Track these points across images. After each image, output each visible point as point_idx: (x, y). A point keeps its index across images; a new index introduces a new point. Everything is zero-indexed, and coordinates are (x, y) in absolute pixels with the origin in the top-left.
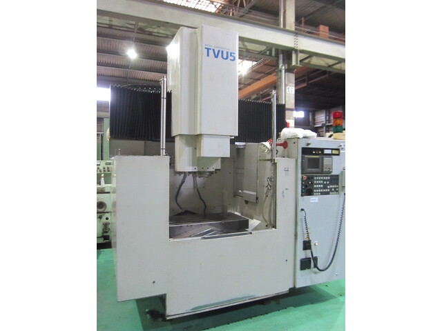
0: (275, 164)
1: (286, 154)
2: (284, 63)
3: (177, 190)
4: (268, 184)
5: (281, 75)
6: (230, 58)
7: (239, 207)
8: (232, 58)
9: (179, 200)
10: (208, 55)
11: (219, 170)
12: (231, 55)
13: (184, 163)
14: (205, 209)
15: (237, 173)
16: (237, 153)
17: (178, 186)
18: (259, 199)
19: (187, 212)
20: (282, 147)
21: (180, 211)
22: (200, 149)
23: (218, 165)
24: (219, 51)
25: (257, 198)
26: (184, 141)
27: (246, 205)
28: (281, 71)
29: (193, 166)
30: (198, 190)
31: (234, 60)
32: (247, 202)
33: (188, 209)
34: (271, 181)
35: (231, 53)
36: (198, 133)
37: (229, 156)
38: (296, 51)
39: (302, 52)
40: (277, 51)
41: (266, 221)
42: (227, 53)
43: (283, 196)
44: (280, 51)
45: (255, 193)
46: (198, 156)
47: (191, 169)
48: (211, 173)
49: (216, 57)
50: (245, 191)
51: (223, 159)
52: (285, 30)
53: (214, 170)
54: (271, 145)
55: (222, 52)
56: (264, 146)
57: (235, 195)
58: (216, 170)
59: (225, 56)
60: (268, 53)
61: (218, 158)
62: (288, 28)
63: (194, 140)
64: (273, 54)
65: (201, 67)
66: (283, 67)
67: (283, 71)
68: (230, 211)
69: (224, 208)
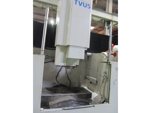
0: (110, 65)
1: (115, 60)
2: (107, 25)
3: (57, 74)
4: (104, 76)
5: (106, 30)
6: (87, 7)
7: (87, 84)
8: (89, 7)
9: (58, 79)
10: (76, 4)
11: (78, 66)
12: (88, 6)
13: (59, 60)
14: (70, 84)
15: (87, 68)
16: (88, 58)
17: (58, 72)
18: (98, 82)
19: (61, 85)
20: (113, 56)
21: (58, 84)
22: (68, 54)
23: (77, 63)
24: (82, 3)
25: (97, 82)
26: (60, 49)
27: (91, 84)
28: (106, 28)
29: (64, 62)
30: (67, 74)
31: (90, 8)
32: (91, 83)
33: (62, 84)
34: (106, 74)
35: (88, 5)
36: (67, 45)
37: (84, 59)
38: (112, 21)
39: (115, 22)
40: (105, 21)
41: (102, 96)
42: (86, 4)
43: (114, 84)
44: (106, 21)
45: (96, 79)
46: (67, 57)
47: (62, 64)
48: (74, 67)
49: (80, 5)
50: (90, 77)
51: (81, 60)
52: (108, 13)
53: (75, 66)
54: (108, 54)
55: (84, 3)
56: (104, 54)
57: (86, 78)
58: (76, 66)
59: (85, 5)
60: (101, 22)
61: (78, 59)
62: (109, 12)
63: (65, 48)
64: (103, 22)
65: (72, 9)
66: (107, 27)
67: (107, 29)
68: (82, 86)
69: (80, 84)
